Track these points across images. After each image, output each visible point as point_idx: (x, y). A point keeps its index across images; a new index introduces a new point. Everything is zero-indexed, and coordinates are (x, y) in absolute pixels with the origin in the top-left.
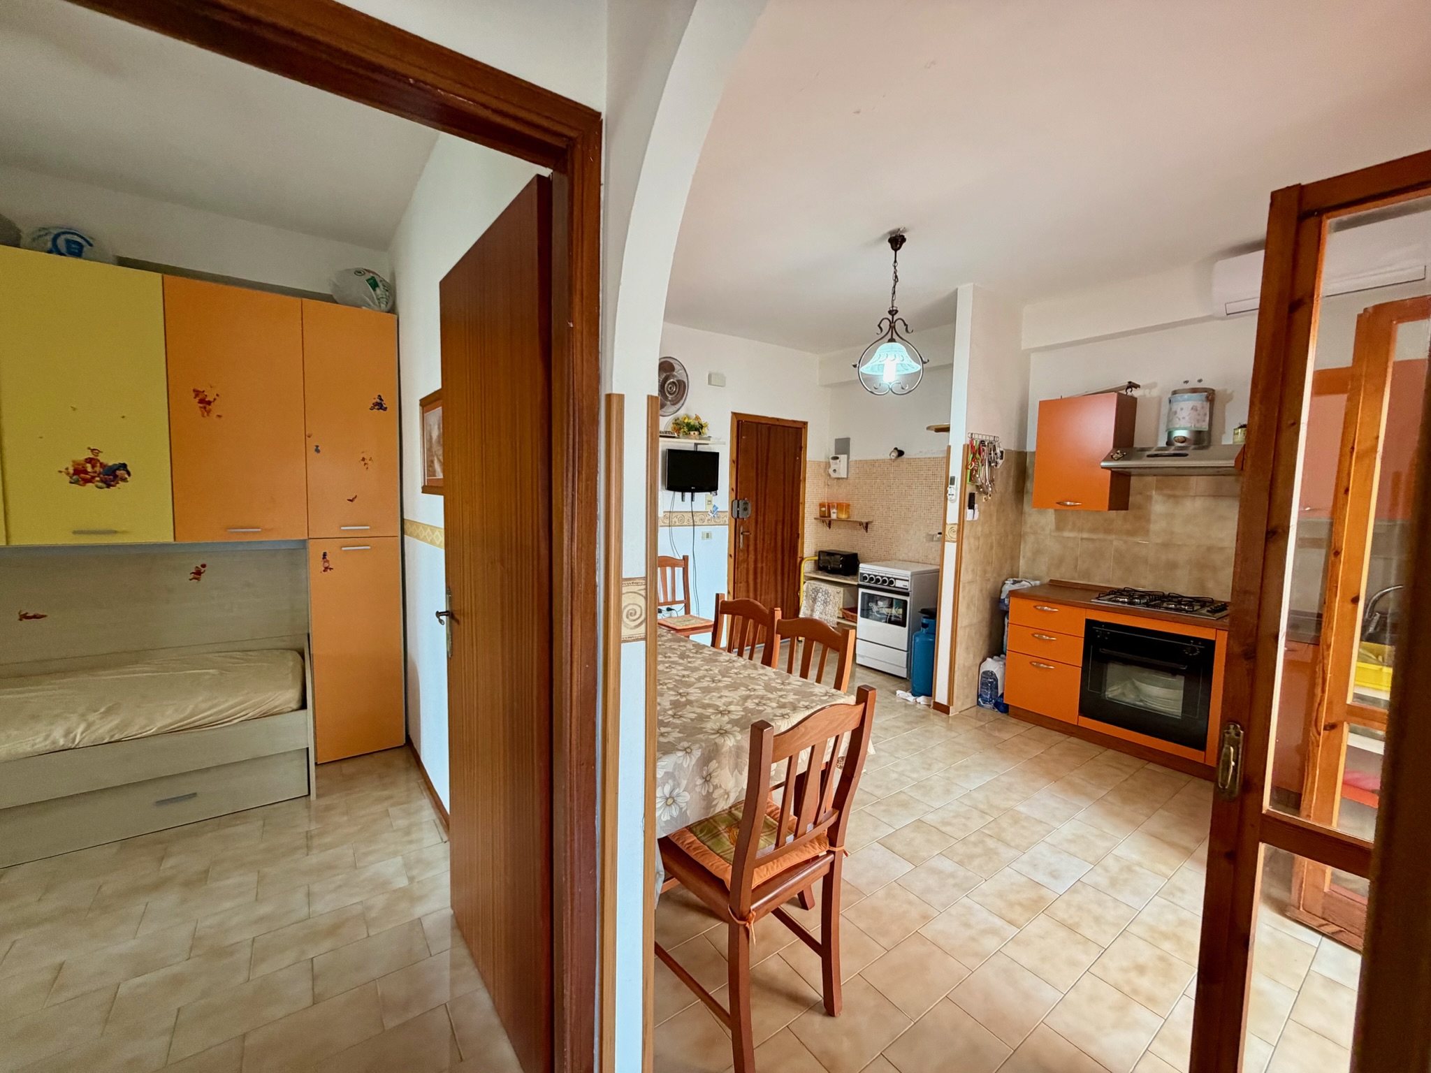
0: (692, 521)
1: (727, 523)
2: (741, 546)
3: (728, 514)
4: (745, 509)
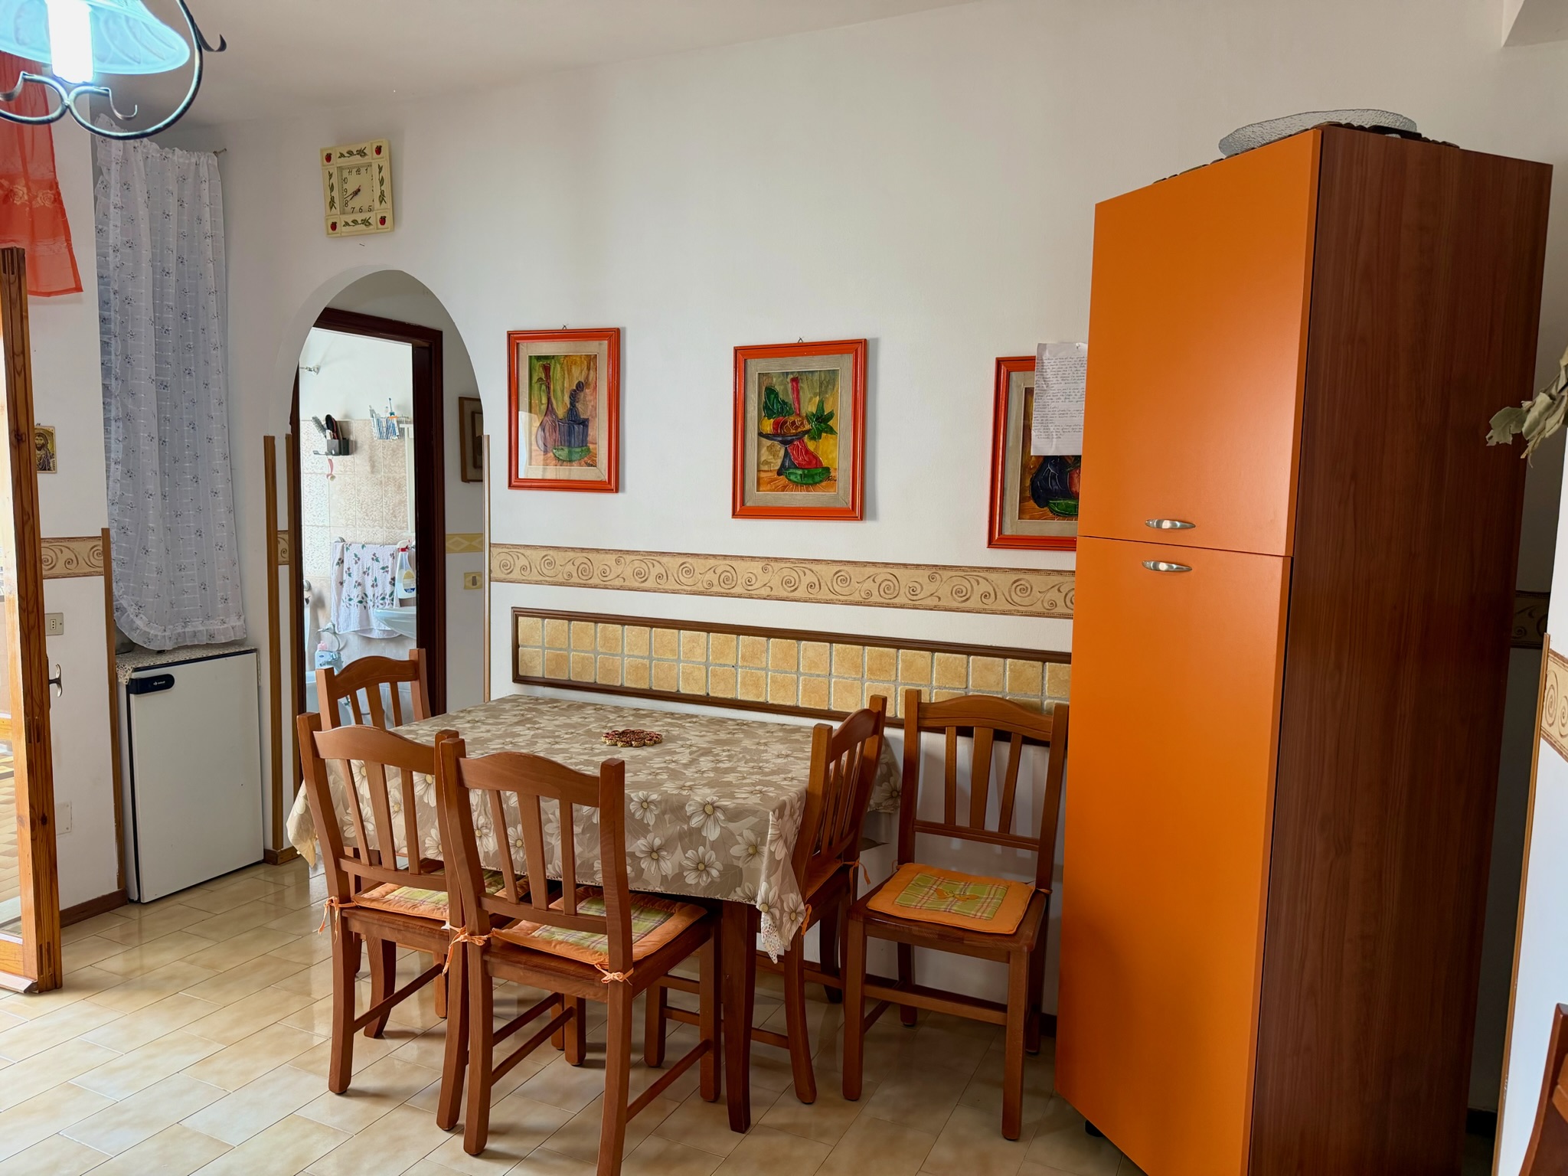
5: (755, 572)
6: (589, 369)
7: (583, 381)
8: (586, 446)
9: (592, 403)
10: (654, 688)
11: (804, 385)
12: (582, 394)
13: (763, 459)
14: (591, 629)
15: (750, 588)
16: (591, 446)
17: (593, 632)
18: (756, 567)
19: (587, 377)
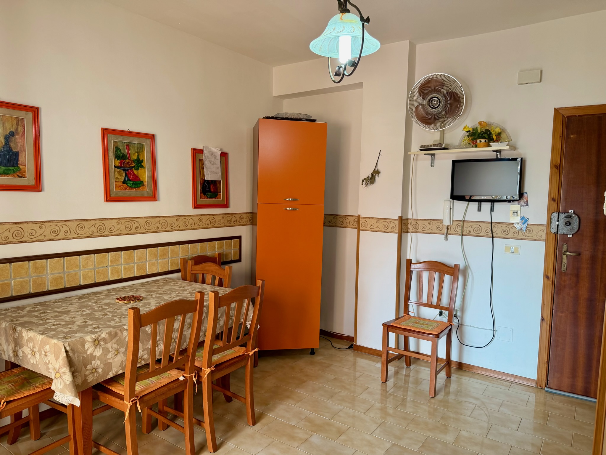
0: (491, 232)
1: (544, 238)
2: (564, 268)
3: (545, 228)
4: (568, 224)
5: (113, 225)
6: (17, 125)
7: (14, 131)
8: (18, 166)
9: (21, 144)
10: (66, 287)
11: (131, 148)
12: (14, 138)
13: (116, 177)
14: (26, 265)
15: (111, 232)
16: (21, 167)
17: (27, 266)
18: (114, 223)
19: (17, 129)
